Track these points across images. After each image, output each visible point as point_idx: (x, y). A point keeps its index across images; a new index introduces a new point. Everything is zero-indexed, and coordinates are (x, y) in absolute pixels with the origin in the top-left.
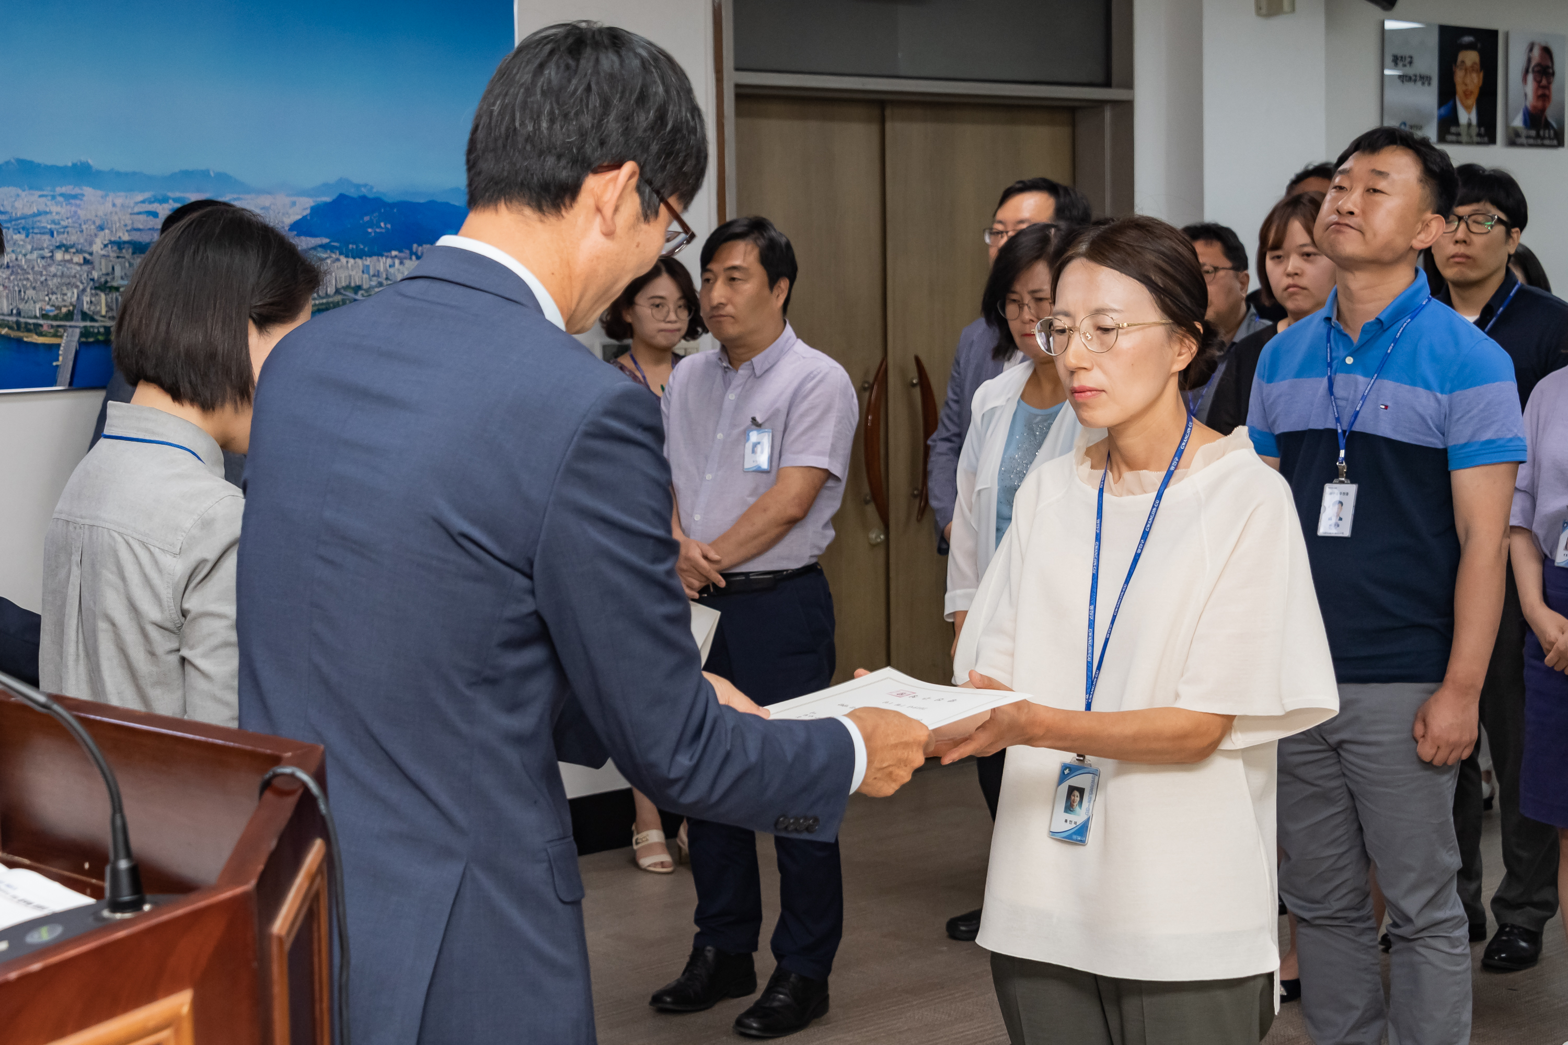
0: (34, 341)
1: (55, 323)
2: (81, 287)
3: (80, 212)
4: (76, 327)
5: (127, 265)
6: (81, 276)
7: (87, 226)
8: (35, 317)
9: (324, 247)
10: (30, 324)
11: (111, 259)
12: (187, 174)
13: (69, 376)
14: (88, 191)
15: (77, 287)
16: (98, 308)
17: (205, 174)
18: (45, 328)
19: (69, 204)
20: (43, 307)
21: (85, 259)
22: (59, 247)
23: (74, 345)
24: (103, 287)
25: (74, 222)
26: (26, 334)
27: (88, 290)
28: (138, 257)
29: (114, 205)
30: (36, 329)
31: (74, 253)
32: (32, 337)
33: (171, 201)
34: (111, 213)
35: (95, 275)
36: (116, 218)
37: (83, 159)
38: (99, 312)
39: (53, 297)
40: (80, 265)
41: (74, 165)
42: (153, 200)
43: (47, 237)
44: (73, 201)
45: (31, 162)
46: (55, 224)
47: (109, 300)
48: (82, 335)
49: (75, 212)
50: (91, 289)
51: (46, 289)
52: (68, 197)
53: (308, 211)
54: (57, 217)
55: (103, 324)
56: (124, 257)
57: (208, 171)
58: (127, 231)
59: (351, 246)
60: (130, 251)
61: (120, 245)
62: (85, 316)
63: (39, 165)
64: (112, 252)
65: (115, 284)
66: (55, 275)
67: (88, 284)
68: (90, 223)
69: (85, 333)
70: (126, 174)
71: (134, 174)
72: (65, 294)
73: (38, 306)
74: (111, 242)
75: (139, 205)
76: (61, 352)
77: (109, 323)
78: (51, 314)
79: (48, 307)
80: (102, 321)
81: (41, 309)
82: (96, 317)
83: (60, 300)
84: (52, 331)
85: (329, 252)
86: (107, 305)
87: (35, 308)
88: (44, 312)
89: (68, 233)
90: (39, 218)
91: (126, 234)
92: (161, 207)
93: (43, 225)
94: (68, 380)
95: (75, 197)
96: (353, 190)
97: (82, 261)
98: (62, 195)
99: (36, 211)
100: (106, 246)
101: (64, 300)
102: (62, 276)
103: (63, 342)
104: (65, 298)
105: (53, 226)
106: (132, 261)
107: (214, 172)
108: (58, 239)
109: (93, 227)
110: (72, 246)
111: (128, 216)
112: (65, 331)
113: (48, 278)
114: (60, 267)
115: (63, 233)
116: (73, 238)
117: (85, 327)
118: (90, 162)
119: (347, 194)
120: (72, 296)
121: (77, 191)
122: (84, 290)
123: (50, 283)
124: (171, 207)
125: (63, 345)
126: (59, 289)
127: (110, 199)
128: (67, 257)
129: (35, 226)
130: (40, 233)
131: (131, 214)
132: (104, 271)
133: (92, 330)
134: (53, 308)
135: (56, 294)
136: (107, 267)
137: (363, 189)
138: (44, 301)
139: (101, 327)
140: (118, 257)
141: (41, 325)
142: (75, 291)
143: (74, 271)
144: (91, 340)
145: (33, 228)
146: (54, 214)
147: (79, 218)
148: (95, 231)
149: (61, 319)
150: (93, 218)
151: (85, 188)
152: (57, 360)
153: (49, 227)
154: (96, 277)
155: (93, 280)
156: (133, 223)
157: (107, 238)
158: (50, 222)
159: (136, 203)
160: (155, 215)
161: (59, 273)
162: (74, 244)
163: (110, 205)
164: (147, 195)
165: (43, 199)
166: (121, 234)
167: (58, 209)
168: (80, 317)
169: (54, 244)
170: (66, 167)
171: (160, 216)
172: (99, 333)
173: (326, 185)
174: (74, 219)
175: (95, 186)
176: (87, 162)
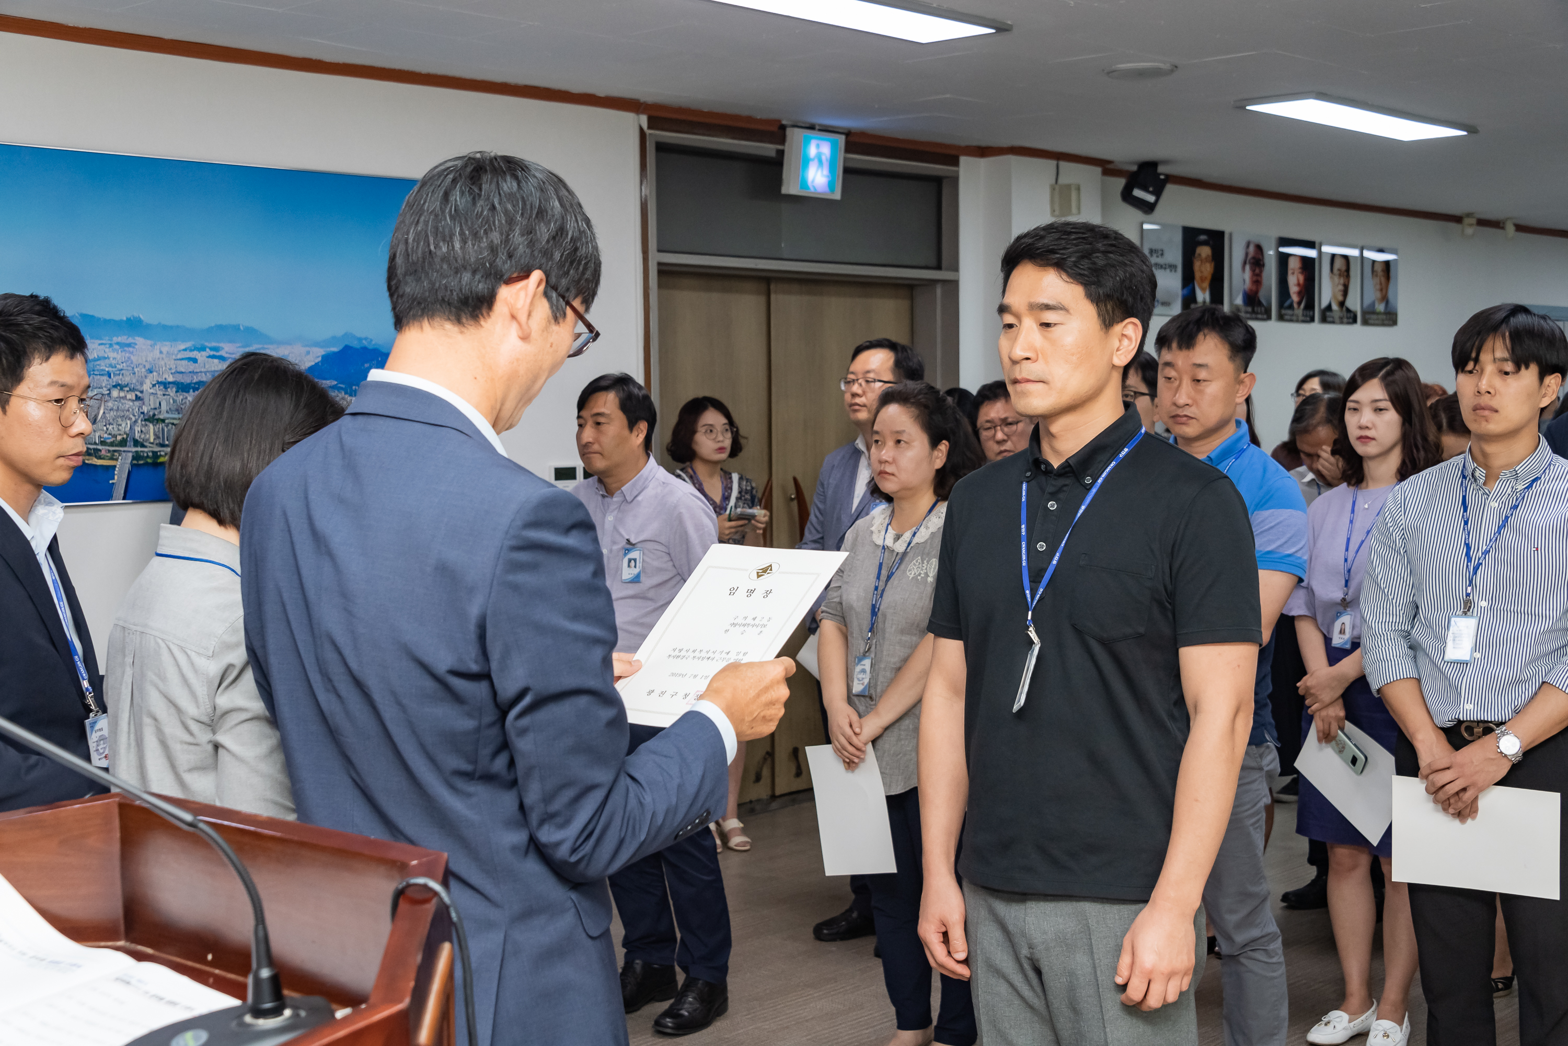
0: (94, 463)
1: (112, 449)
2: (134, 419)
3: (132, 357)
4: (129, 452)
5: (171, 401)
6: (133, 410)
7: (139, 369)
8: (95, 443)
9: (333, 387)
10: (91, 449)
11: (159, 396)
12: (220, 328)
13: (123, 492)
14: (139, 341)
15: (130, 419)
16: (148, 436)
17: (236, 328)
18: (103, 453)
19: (124, 351)
20: (102, 436)
21: (136, 395)
22: (115, 386)
23: (127, 467)
24: (152, 419)
25: (127, 366)
26: (87, 457)
27: (139, 421)
28: (181, 395)
29: (161, 352)
30: (96, 453)
31: (127, 391)
32: (92, 459)
33: (208, 350)
34: (159, 359)
35: (145, 409)
36: (163, 363)
37: (136, 315)
38: (148, 440)
39: (110, 427)
40: (133, 401)
41: (128, 320)
42: (193, 348)
43: (105, 378)
44: (126, 349)
45: (92, 317)
46: (113, 367)
47: (157, 430)
48: (134, 458)
49: (129, 358)
50: (142, 421)
51: (104, 420)
52: (123, 346)
53: (320, 359)
54: (114, 362)
55: (151, 449)
56: (169, 395)
57: (239, 325)
58: (171, 373)
59: (354, 387)
60: (174, 389)
61: (165, 385)
62: (136, 443)
63: (100, 319)
64: (159, 391)
65: (161, 417)
66: (112, 409)
67: (139, 417)
68: (141, 366)
69: (137, 457)
70: (171, 327)
71: (178, 327)
72: (121, 425)
73: (97, 435)
74: (159, 383)
75: (182, 352)
76: (116, 472)
77: (156, 449)
78: (108, 441)
79: (106, 436)
80: (150, 447)
81: (100, 437)
82: (145, 444)
83: (116, 429)
84: (109, 455)
85: (336, 391)
86: (155, 434)
87: (95, 436)
88: (102, 439)
89: (123, 375)
90: (98, 363)
91: (171, 376)
92: (199, 355)
93: (101, 368)
94: (123, 495)
95: (129, 345)
96: (355, 343)
97: (134, 398)
98: (118, 343)
99: (96, 357)
100: (154, 385)
101: (119, 430)
102: (118, 410)
103: (118, 464)
104: (120, 428)
105: (110, 369)
106: (175, 398)
107: (243, 326)
108: (115, 379)
109: (143, 370)
110: (126, 386)
111: (173, 362)
112: (119, 455)
113: (106, 411)
114: (116, 403)
115: (119, 375)
116: (127, 379)
117: (137, 452)
118: (141, 317)
119: (351, 345)
120: (125, 426)
121: (130, 340)
122: (136, 422)
123: (107, 415)
124: (208, 355)
125: (118, 466)
126: (115, 421)
127: (157, 347)
128: (122, 394)
129: (96, 369)
130: (100, 375)
131: (175, 360)
132: (152, 407)
133: (142, 454)
134: (110, 436)
135: (112, 424)
136: (155, 403)
137: (364, 342)
138: (103, 430)
139: (149, 451)
140: (164, 395)
141: (100, 450)
142: (129, 422)
143: (127, 406)
144: (141, 462)
145: (94, 370)
146: (111, 359)
147: (132, 363)
148: (146, 374)
149: (116, 446)
150: (145, 363)
151: (137, 338)
152: (114, 479)
153: (107, 369)
154: (146, 412)
155: (143, 413)
156: (176, 367)
157: (155, 379)
158: (108, 366)
159: (180, 351)
160: (195, 360)
161: (115, 408)
162: (128, 384)
163: (158, 353)
164: (189, 344)
165: (102, 347)
166: (167, 376)
167: (115, 355)
168: (132, 443)
169: (111, 383)
170: (121, 321)
171: (199, 361)
172: (148, 456)
173: (334, 338)
174: (128, 364)
175: (146, 338)
176: (139, 317)
